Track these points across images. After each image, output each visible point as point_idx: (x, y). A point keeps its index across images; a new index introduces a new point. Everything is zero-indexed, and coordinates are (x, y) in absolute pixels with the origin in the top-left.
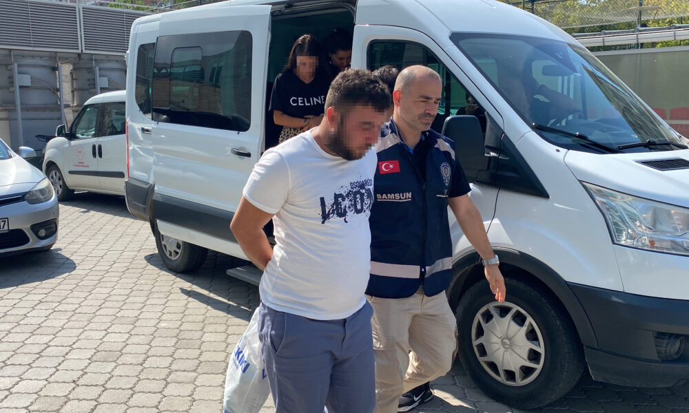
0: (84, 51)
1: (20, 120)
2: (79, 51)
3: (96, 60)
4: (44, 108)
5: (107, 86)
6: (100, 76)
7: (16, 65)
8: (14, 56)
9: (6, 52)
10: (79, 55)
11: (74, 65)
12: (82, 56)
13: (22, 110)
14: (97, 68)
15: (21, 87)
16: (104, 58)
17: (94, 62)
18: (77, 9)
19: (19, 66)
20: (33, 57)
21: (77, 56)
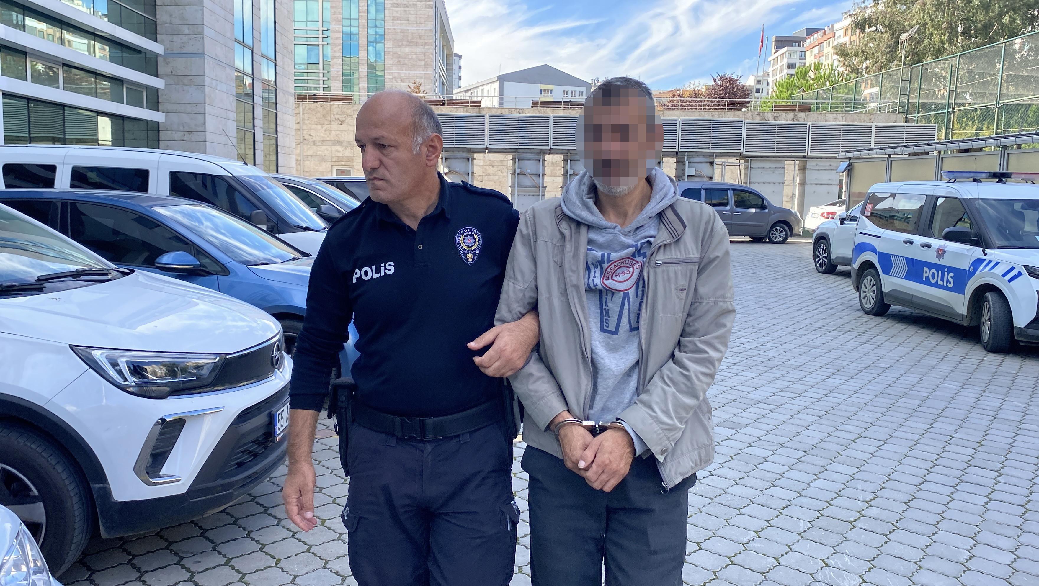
0: (680, 150)
2: (677, 150)
3: (688, 156)
5: (694, 174)
6: (689, 167)
10: (677, 153)
11: (676, 158)
12: (679, 153)
14: (687, 162)
16: (694, 154)
17: (686, 157)
21: (675, 153)
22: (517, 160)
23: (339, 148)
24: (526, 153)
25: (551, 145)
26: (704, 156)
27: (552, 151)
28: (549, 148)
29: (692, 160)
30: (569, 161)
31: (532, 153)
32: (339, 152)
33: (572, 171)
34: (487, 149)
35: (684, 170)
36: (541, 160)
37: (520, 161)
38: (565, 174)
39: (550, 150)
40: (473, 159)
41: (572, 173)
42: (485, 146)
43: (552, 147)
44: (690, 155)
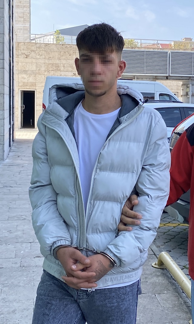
23: (24, 76)
32: (25, 79)
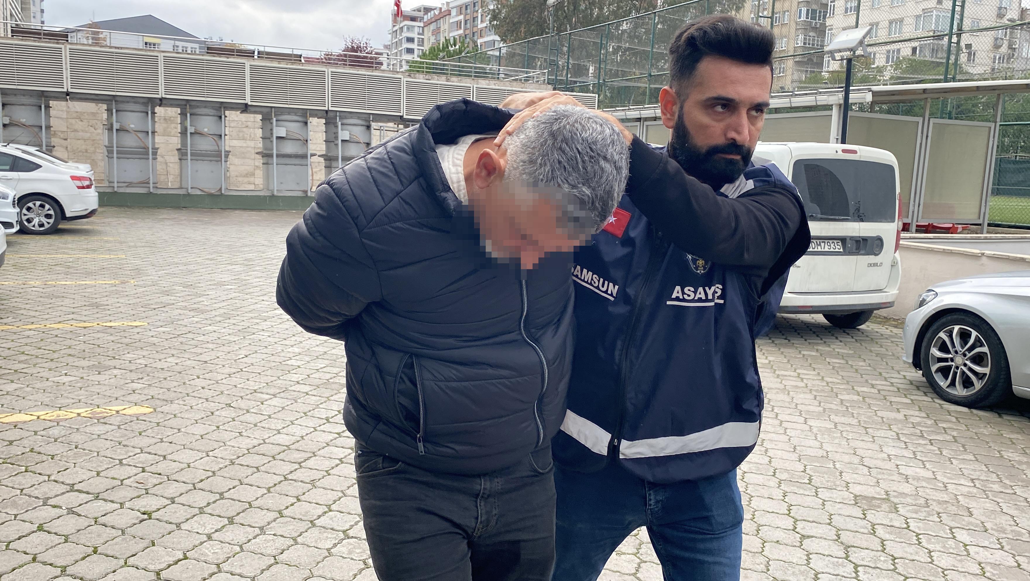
0: (330, 109)
1: (275, 164)
2: (326, 109)
3: (340, 116)
4: (296, 156)
5: (348, 139)
6: (342, 130)
7: (275, 119)
8: (275, 112)
9: (269, 110)
10: (327, 112)
11: (326, 119)
12: (329, 113)
13: (278, 156)
14: (340, 123)
15: (278, 138)
16: (347, 114)
17: (338, 118)
18: (326, 73)
19: (276, 121)
20: (289, 114)
21: (325, 112)
22: (114, 111)
24: (128, 102)
25: (162, 94)
26: (359, 118)
27: (164, 102)
28: (159, 96)
29: (345, 121)
30: (188, 115)
31: (135, 103)
33: (193, 128)
34: (68, 94)
35: (336, 133)
36: (150, 112)
37: (120, 113)
38: (184, 132)
39: (161, 99)
40: (48, 107)
41: (193, 131)
42: (65, 90)
43: (164, 96)
44: (344, 115)
